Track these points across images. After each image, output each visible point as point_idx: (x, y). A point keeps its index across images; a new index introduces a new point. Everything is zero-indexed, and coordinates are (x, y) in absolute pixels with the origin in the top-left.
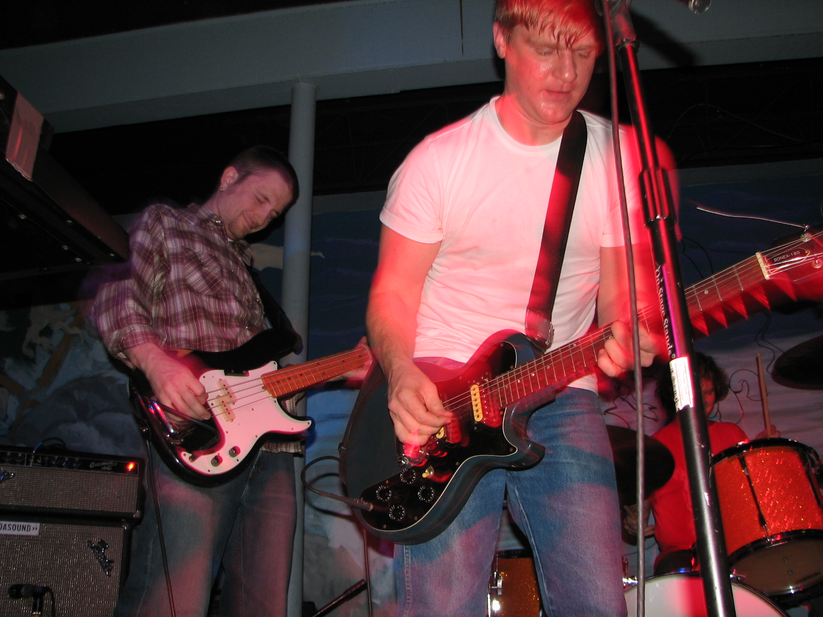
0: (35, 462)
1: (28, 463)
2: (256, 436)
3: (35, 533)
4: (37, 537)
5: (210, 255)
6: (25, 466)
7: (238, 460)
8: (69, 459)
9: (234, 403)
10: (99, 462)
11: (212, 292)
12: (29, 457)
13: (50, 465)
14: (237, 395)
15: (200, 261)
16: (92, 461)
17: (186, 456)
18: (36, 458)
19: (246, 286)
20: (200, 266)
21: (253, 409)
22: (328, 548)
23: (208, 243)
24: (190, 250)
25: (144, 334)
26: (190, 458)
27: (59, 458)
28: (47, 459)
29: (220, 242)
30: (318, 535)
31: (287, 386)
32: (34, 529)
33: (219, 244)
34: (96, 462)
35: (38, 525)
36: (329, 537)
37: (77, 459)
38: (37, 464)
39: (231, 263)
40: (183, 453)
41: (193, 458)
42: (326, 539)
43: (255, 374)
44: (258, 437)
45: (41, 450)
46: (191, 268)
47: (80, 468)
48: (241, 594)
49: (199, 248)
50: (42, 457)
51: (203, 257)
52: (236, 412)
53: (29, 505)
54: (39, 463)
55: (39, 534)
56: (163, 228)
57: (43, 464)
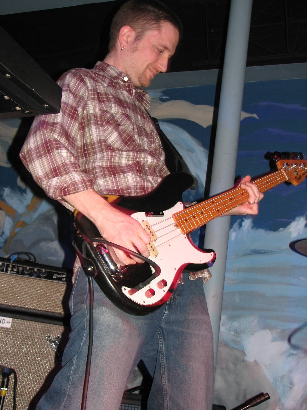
0: (12, 270)
1: (7, 271)
2: (175, 269)
3: (8, 326)
4: (9, 329)
5: (124, 114)
6: (4, 272)
7: (164, 291)
8: (38, 270)
9: (155, 241)
10: (61, 274)
11: (129, 147)
12: (8, 266)
13: (23, 273)
14: (158, 234)
15: (116, 122)
16: (55, 273)
17: (126, 290)
18: (13, 267)
19: (153, 137)
20: (117, 125)
21: (170, 245)
22: (244, 361)
23: (120, 103)
24: (108, 112)
25: (83, 182)
26: (129, 291)
27: (30, 269)
28: (21, 269)
29: (129, 98)
30: (236, 349)
31: (193, 224)
32: (7, 322)
33: (128, 100)
34: (58, 274)
35: (10, 320)
36: (245, 352)
37: (44, 270)
38: (13, 272)
39: (139, 117)
40: (123, 288)
41: (132, 293)
42: (243, 353)
43: (168, 213)
44: (177, 269)
45: (17, 261)
46: (110, 129)
47: (45, 278)
48: (167, 402)
49: (114, 109)
50: (18, 267)
51: (119, 117)
52: (158, 249)
53: (5, 303)
54: (15, 271)
55: (11, 327)
56: (87, 88)
57: (18, 273)
